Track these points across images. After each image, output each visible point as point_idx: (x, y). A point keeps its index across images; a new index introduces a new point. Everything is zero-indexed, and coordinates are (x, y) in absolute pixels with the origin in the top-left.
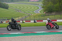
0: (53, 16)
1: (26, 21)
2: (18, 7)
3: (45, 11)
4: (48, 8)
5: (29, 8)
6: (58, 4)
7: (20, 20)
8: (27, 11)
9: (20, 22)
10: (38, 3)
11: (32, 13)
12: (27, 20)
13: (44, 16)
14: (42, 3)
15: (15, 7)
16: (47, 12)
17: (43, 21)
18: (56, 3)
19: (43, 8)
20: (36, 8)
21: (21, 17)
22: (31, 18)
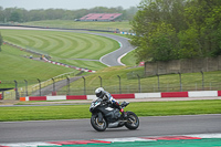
0: (174, 79)
1: (68, 98)
2: (39, 44)
3: (142, 56)
4: (155, 44)
5: (81, 45)
6: (191, 32)
7: (47, 93)
8: (75, 57)
9: (45, 98)
10: (114, 26)
11: (93, 65)
12: (71, 94)
13: (139, 77)
14: (130, 28)
15: (27, 43)
16: (150, 60)
17: (137, 95)
18: (187, 28)
19: (133, 44)
20: (109, 45)
21: (50, 81)
22: (89, 84)
